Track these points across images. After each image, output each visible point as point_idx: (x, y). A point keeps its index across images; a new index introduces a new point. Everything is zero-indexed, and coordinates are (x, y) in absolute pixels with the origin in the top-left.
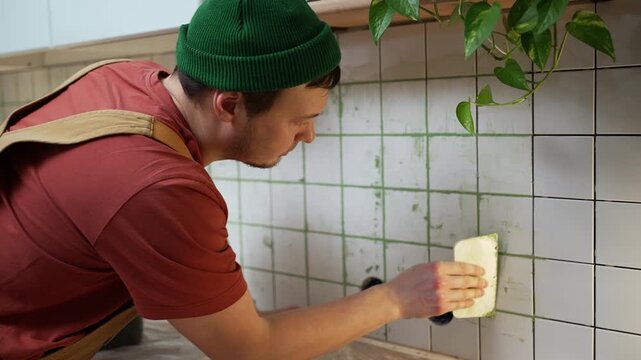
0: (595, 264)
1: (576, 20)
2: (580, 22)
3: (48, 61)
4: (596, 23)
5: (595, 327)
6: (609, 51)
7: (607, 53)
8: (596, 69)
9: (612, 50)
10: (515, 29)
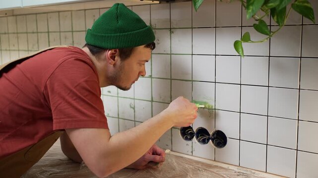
0: (298, 120)
1: (296, 3)
2: (298, 4)
3: (15, 13)
4: (306, 4)
5: (297, 150)
6: (312, 19)
7: (311, 20)
8: (302, 25)
9: (314, 18)
10: (266, 6)
